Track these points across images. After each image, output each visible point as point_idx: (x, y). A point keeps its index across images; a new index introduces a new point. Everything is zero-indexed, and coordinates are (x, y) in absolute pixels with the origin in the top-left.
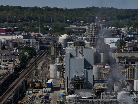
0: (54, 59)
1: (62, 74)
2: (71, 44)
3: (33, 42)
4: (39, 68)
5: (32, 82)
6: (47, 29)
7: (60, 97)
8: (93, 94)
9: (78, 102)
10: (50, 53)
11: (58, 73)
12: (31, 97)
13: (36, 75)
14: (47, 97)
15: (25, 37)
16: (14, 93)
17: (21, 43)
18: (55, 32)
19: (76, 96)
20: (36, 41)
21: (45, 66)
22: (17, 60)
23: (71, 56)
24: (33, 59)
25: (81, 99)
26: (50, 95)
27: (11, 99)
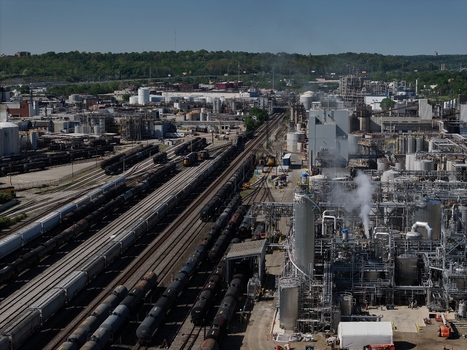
0: (293, 125)
1: (304, 146)
2: (317, 105)
3: (264, 101)
4: (272, 138)
5: (262, 158)
6: (284, 84)
7: (301, 177)
8: (347, 175)
9: (326, 185)
10: (288, 117)
11: (299, 145)
12: (261, 178)
13: (267, 147)
14: (283, 178)
15: (252, 95)
16: (237, 172)
17: (247, 103)
18: (295, 88)
19: (323, 176)
20: (268, 100)
21: (280, 135)
22: (241, 126)
23: (318, 121)
24: (264, 126)
25: (331, 182)
26: (288, 175)
27: (233, 180)
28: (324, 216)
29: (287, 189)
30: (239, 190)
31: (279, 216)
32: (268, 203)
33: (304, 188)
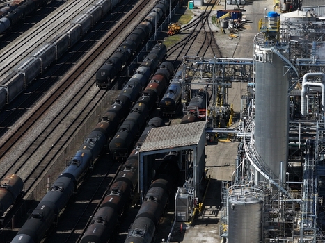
7: (267, 18)
9: (309, 28)
12: (199, 14)
14: (237, 15)
16: (159, 5)
19: (304, 13)
25: (318, 23)
26: (245, 11)
27: (152, 19)
28: (304, 83)
29: (244, 35)
30: (162, 36)
31: (229, 80)
32: (210, 58)
33: (271, 36)
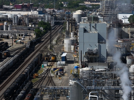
0: (68, 33)
1: (76, 48)
2: (85, 19)
3: (48, 17)
4: (54, 42)
5: (47, 56)
6: (62, 5)
7: (74, 69)
8: (106, 67)
9: (91, 74)
10: (65, 28)
11: (72, 47)
12: (46, 70)
13: (51, 49)
14: (62, 70)
15: (40, 13)
16: (30, 66)
17: (36, 19)
18: (69, 8)
19: (89, 68)
20: (51, 16)
21: (60, 40)
22: (32, 34)
23: (85, 31)
24: (48, 34)
25: (95, 72)
26: (65, 68)
27: (26, 71)
28: (90, 96)
29: (65, 78)
30: (31, 78)
31: (59, 95)
32: (51, 87)
33: (76, 76)
